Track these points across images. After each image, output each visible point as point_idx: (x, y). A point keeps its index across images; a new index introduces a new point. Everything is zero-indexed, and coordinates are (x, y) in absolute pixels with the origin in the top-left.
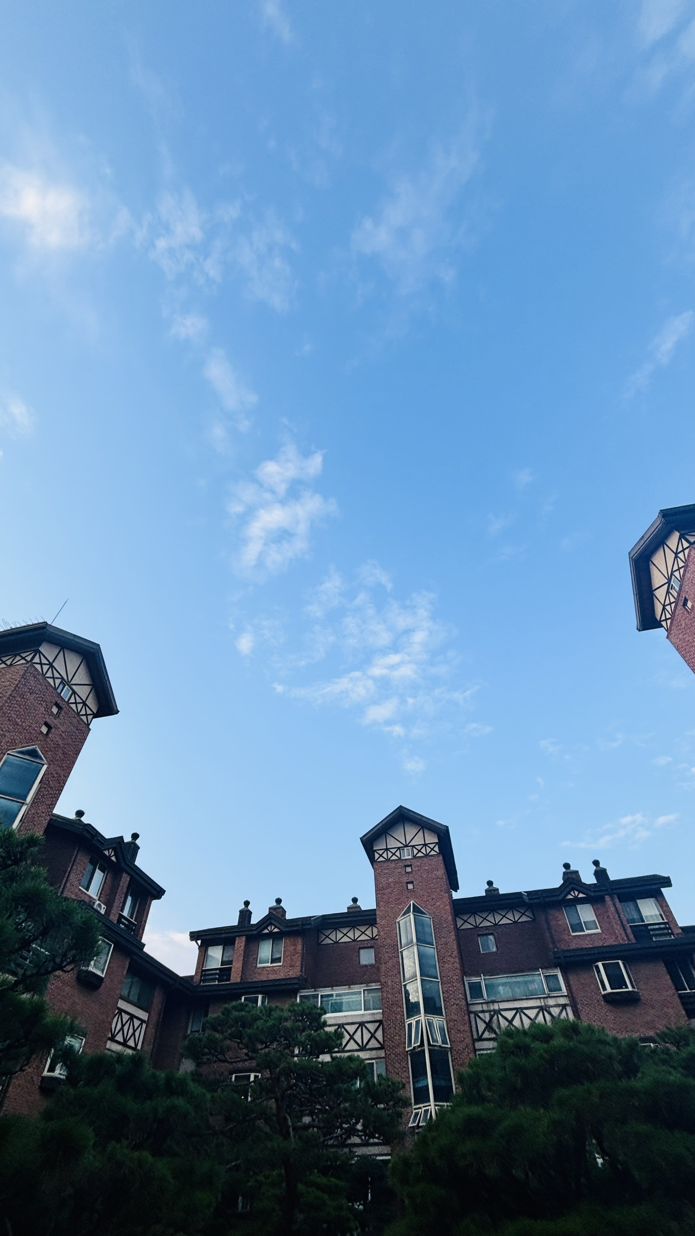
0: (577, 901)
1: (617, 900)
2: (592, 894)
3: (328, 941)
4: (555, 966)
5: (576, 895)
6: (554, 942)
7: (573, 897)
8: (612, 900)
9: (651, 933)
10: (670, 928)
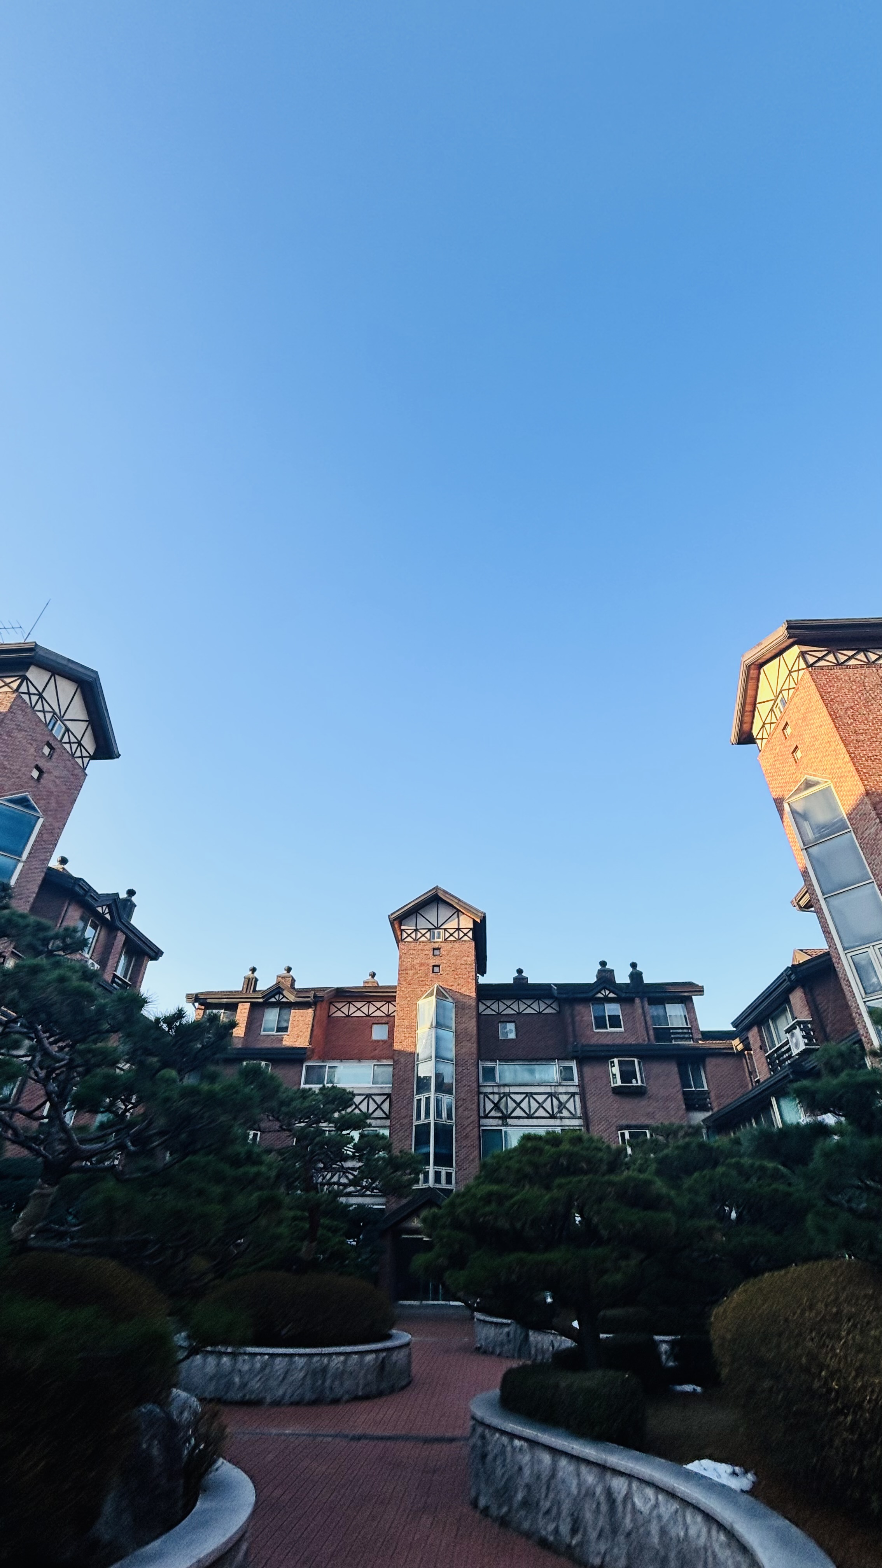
0: (608, 1000)
1: (646, 1003)
2: (623, 995)
3: (339, 1014)
4: (572, 1059)
5: (607, 994)
6: (575, 1036)
7: (602, 996)
8: (642, 1002)
9: (672, 1036)
10: (691, 1033)
